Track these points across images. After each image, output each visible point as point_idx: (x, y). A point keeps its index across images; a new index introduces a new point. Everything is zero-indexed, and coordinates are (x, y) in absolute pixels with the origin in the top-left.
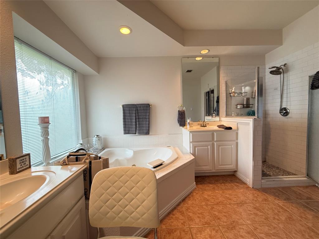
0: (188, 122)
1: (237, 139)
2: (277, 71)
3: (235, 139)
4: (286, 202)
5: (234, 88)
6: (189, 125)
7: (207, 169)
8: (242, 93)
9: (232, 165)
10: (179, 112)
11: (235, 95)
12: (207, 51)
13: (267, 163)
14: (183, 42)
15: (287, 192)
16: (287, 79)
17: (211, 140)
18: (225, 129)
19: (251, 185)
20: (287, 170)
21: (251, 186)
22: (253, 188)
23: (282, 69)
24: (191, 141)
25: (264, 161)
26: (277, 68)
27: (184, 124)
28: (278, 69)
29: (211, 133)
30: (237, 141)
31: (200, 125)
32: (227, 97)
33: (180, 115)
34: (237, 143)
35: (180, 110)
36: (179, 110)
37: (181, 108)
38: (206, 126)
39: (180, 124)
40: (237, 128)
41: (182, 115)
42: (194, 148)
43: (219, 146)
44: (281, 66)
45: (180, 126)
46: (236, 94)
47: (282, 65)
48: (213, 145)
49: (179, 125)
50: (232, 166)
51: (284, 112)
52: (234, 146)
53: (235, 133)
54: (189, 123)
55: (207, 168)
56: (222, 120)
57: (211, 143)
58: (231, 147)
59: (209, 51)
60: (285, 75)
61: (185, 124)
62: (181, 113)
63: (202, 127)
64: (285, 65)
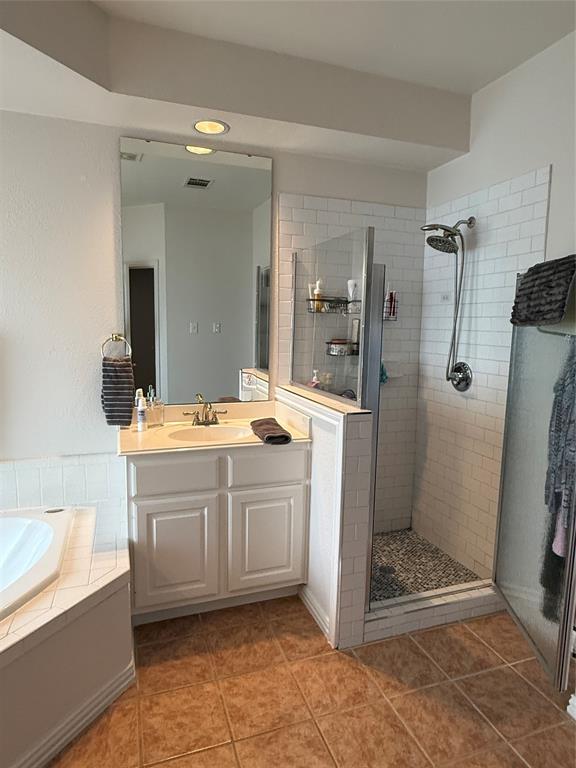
0: (140, 408)
1: (309, 475)
2: (446, 241)
3: (301, 475)
4: (413, 694)
5: (318, 283)
6: (144, 420)
7: (199, 594)
8: (347, 302)
9: (287, 566)
10: (104, 365)
11: (323, 309)
12: (220, 128)
13: (415, 533)
14: (103, 75)
15: (429, 649)
16: (473, 271)
17: (213, 483)
18: (266, 442)
19: (333, 639)
20: (457, 560)
21: (332, 643)
22: (337, 648)
23: (461, 237)
24: (133, 495)
25: (409, 526)
26: (445, 229)
27: (124, 417)
28: (451, 233)
29: (215, 457)
30: (307, 482)
31: (194, 417)
32: (297, 312)
33: (111, 377)
34: (308, 489)
35: (113, 356)
36: (105, 359)
37: (116, 348)
38: (216, 423)
39: (108, 417)
40: (311, 437)
41: (117, 377)
42: (147, 519)
43: (244, 505)
44: (459, 223)
45: (110, 423)
46: (326, 305)
47: (463, 222)
48: (222, 501)
49: (106, 420)
50: (290, 570)
51: (460, 376)
52: (296, 503)
53: (302, 455)
54: (143, 412)
55: (197, 589)
56: (277, 396)
57: (215, 495)
58: (285, 504)
59: (227, 128)
60: (469, 256)
61: (131, 417)
62: (116, 371)
63: (199, 424)
64: (471, 222)
